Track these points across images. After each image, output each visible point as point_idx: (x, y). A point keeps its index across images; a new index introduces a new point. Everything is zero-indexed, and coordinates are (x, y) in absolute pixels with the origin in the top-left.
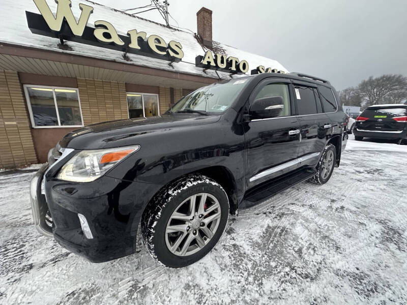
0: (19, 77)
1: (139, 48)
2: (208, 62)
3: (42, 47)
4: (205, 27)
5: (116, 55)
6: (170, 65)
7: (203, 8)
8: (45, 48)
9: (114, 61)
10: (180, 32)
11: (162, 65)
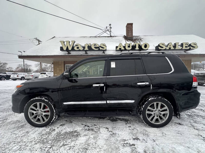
0: (64, 63)
1: (88, 49)
2: (119, 48)
3: (64, 55)
4: (129, 31)
5: (83, 53)
6: (104, 53)
7: (128, 23)
8: (65, 55)
9: (81, 55)
10: (116, 37)
11: (100, 53)
